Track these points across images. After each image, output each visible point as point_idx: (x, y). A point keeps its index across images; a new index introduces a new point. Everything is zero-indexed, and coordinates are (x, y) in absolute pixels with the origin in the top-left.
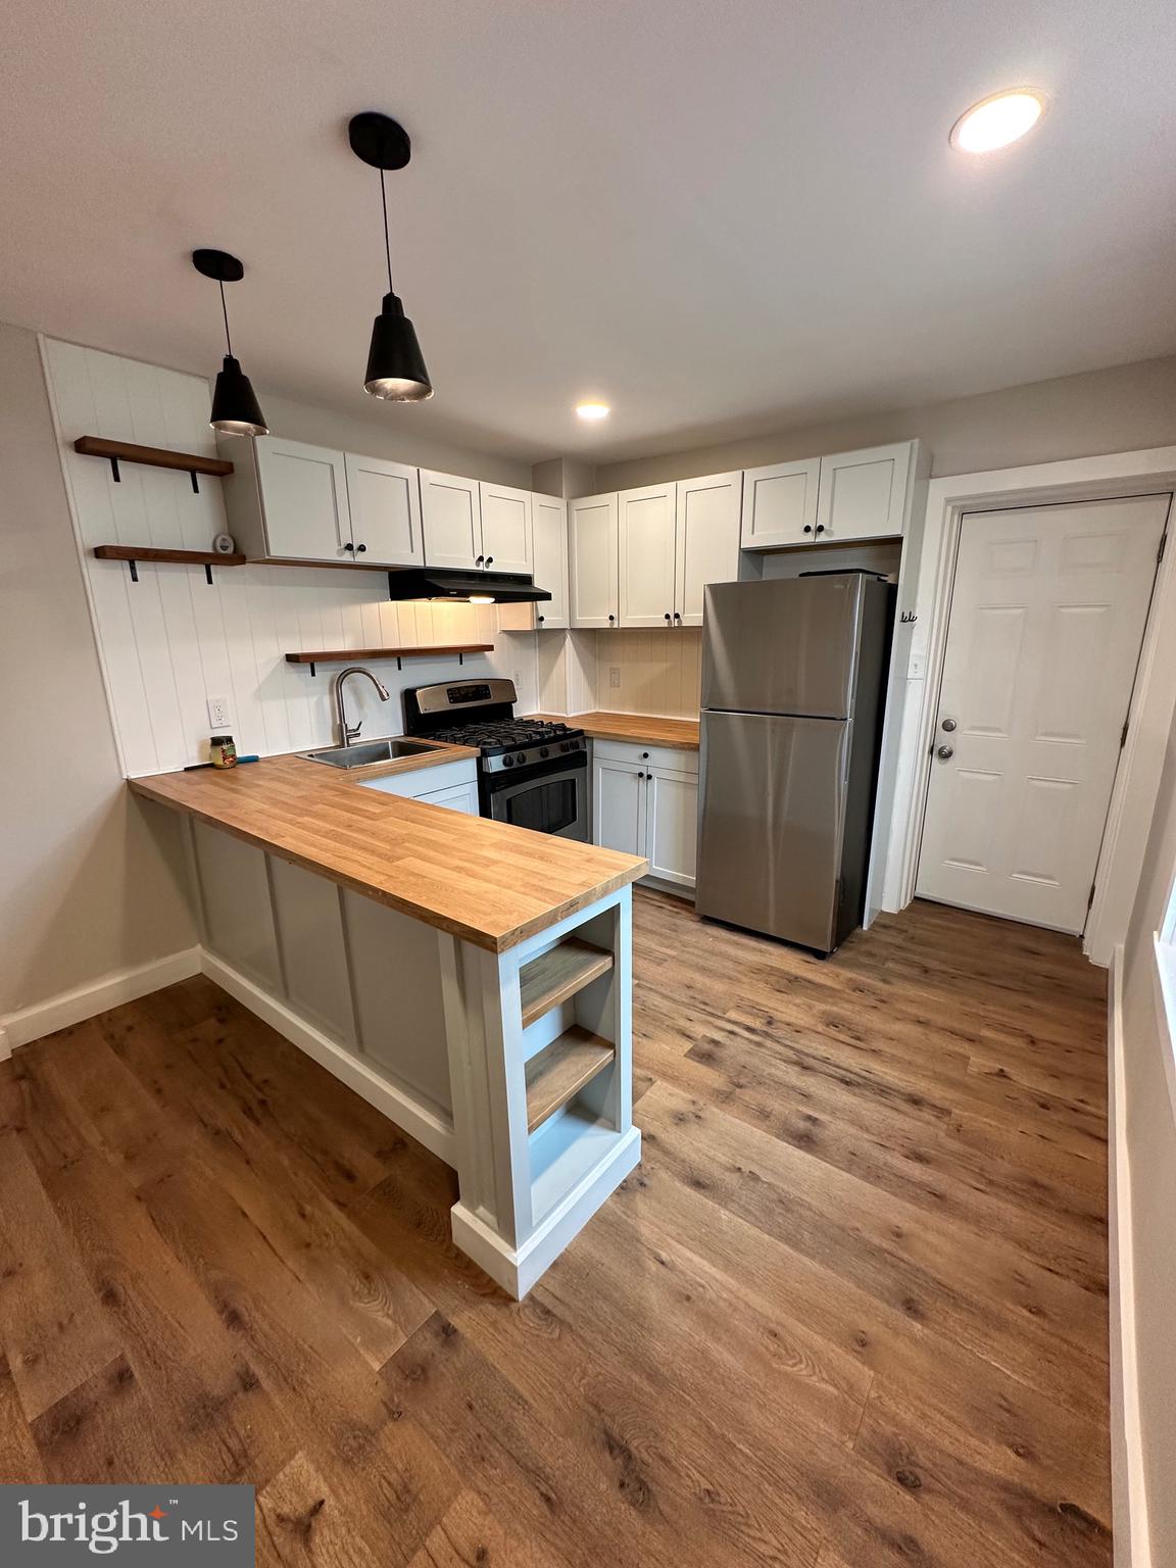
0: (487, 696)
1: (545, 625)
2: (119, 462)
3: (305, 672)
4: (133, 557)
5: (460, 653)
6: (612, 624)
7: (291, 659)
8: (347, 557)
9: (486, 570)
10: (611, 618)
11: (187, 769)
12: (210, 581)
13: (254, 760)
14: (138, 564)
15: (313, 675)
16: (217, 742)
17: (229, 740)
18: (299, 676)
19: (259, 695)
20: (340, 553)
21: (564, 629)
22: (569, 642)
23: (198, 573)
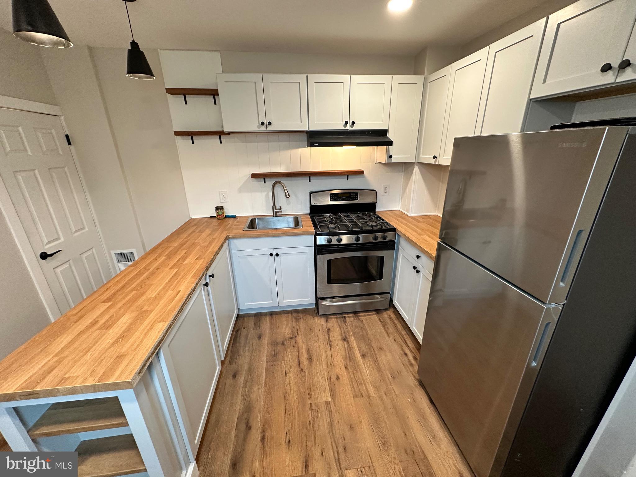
0: (356, 198)
1: (394, 160)
2: (187, 96)
3: (261, 181)
4: (191, 135)
5: (348, 175)
6: (436, 161)
7: (254, 176)
8: (263, 129)
9: (351, 129)
10: (435, 157)
11: (210, 217)
12: (221, 142)
13: (234, 217)
14: (194, 137)
15: (265, 182)
16: (217, 209)
17: (222, 208)
18: (258, 183)
19: (240, 190)
20: (259, 127)
21: (414, 163)
22: (416, 171)
23: (216, 139)
